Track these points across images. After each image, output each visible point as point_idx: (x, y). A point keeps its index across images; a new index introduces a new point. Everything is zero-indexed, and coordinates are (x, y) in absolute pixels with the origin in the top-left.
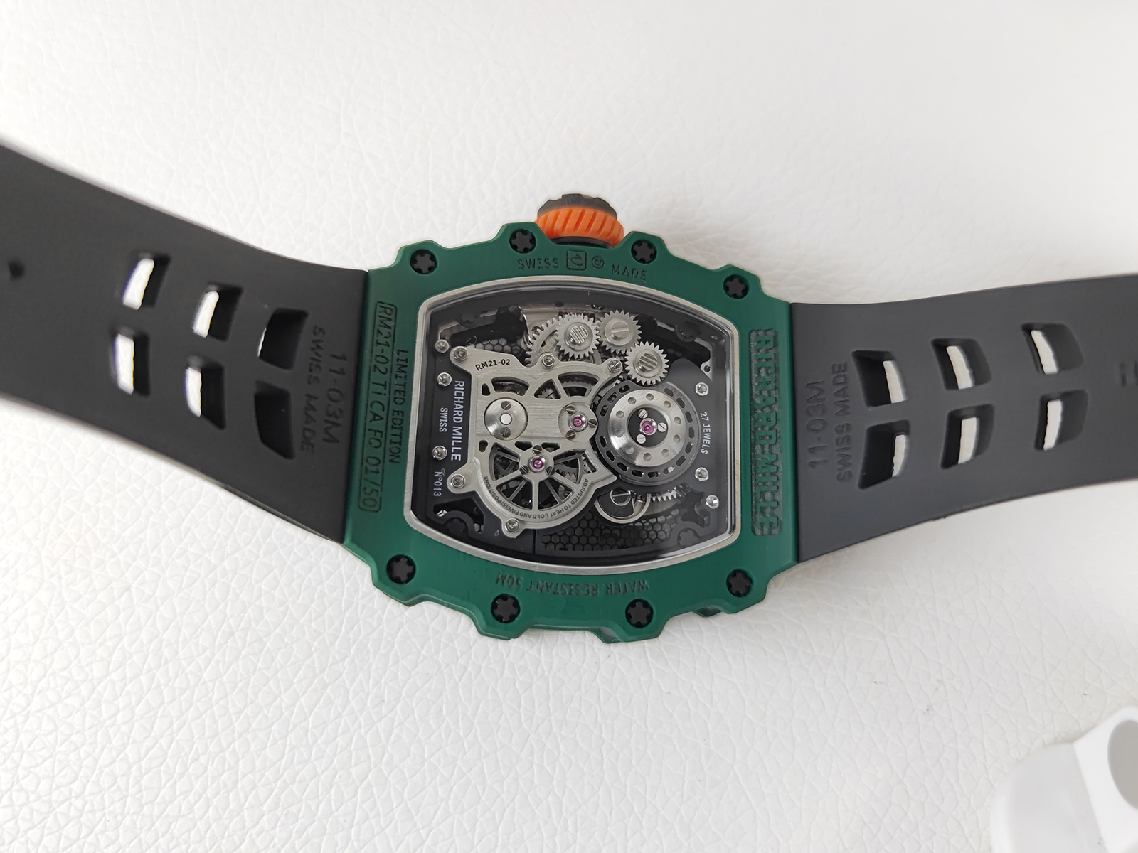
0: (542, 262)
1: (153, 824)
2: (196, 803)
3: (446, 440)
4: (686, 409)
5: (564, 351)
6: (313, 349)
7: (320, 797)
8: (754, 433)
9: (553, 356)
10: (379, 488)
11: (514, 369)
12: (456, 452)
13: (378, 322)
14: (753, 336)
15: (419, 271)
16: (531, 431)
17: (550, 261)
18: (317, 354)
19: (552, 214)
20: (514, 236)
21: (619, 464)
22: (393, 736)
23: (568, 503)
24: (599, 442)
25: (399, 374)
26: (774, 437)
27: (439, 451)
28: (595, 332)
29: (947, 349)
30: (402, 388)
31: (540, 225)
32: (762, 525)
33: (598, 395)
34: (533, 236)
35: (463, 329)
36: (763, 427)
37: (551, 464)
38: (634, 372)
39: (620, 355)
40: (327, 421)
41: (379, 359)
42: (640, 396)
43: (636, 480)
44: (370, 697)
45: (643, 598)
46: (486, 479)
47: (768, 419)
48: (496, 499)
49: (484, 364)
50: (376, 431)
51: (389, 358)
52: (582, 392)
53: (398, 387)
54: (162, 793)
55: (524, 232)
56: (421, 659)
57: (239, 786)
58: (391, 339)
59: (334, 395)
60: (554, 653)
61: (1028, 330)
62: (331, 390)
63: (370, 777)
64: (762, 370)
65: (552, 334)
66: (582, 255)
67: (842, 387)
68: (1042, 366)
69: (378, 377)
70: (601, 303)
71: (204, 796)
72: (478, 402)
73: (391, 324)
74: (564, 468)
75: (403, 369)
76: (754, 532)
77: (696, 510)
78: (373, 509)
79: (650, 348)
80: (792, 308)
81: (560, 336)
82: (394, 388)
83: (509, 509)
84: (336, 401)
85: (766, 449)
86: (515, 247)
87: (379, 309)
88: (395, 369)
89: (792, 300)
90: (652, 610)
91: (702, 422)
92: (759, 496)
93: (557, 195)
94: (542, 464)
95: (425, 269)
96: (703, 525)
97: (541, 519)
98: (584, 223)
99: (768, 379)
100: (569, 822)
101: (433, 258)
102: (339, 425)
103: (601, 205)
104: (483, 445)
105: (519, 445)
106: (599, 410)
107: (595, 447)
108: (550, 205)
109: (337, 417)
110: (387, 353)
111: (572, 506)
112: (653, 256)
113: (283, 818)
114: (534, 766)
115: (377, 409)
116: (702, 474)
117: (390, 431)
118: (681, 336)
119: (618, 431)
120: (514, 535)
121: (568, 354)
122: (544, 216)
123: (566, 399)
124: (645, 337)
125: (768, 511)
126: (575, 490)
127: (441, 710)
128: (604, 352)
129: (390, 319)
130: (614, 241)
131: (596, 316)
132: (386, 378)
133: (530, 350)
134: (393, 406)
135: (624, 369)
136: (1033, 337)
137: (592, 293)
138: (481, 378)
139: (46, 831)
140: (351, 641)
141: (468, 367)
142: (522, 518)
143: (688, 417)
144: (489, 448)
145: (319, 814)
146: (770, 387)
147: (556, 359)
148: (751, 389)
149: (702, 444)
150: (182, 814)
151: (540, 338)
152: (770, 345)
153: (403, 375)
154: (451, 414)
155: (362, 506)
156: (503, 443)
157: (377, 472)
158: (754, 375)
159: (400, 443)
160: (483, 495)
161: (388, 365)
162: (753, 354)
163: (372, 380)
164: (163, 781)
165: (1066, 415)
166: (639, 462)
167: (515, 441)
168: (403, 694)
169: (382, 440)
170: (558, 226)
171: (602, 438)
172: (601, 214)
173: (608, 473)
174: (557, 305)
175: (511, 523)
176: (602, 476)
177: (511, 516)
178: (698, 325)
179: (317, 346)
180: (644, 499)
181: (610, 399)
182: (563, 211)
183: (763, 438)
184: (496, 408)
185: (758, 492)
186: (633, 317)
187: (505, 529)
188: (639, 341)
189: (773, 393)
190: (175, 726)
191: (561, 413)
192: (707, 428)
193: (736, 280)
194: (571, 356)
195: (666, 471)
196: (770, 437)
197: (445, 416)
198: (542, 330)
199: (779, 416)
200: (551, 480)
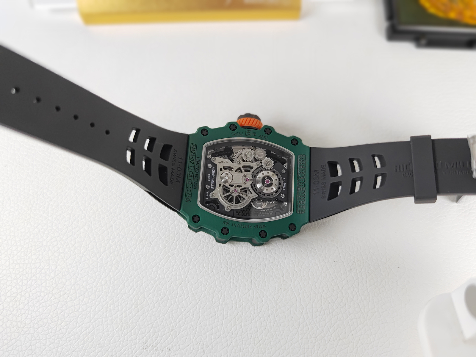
0: (238, 133)
1: (118, 295)
2: (130, 290)
3: (209, 183)
4: (279, 177)
5: (244, 159)
6: (174, 156)
7: (167, 289)
8: (298, 184)
9: (241, 160)
10: (191, 196)
11: (230, 164)
12: (212, 187)
13: (191, 149)
14: (299, 156)
15: (203, 135)
16: (234, 182)
17: (241, 133)
18: (175, 157)
19: (242, 119)
20: (231, 126)
21: (259, 192)
22: (189, 272)
23: (244, 202)
24: (253, 186)
25: (197, 164)
26: (304, 186)
27: (208, 186)
28: (253, 154)
29: (354, 161)
30: (198, 168)
31: (238, 122)
32: (299, 211)
33: (253, 172)
34: (236, 126)
35: (215, 152)
36: (301, 183)
37: (239, 191)
38: (264, 166)
39: (260, 161)
40: (177, 176)
41: (191, 159)
42: (265, 173)
43: (263, 197)
44: (183, 260)
45: (264, 230)
46: (220, 194)
47: (302, 181)
48: (223, 200)
49: (221, 162)
50: (190, 180)
51: (195, 159)
52: (249, 171)
53: (197, 168)
54: (120, 286)
55: (234, 125)
56: (198, 250)
57: (144, 285)
58: (195, 154)
59: (179, 169)
60: (238, 249)
61: (373, 156)
62: (178, 167)
63: (182, 284)
64: (301, 166)
65: (240, 154)
66: (250, 132)
67: (324, 171)
68: (377, 166)
69: (191, 164)
70: (255, 145)
71: (133, 287)
72: (219, 172)
73: (195, 150)
74: (243, 193)
75: (199, 163)
76: (297, 213)
77: (281, 207)
78: (189, 201)
79: (269, 159)
80: (310, 148)
81: (243, 155)
82: (196, 168)
83: (227, 203)
84: (180, 171)
85: (301, 189)
86: (231, 129)
87: (192, 145)
88: (196, 162)
89: (311, 147)
90: (267, 233)
91: (283, 181)
92: (299, 202)
93: (243, 114)
94: (237, 191)
95: (205, 135)
96: (283, 210)
97: (236, 207)
98: (251, 122)
99: (303, 169)
100: (241, 299)
101: (207, 131)
102: (180, 177)
103: (256, 117)
104: (220, 185)
105: (230, 185)
106: (253, 176)
107: (252, 188)
108: (241, 117)
109: (180, 175)
110: (194, 159)
111: (245, 203)
112: (271, 133)
113: (156, 295)
114: (231, 283)
115: (191, 173)
116: (283, 196)
117: (194, 180)
118: (278, 156)
119: (259, 182)
120: (228, 211)
121: (245, 160)
122: (239, 120)
123: (244, 173)
124: (267, 156)
125: (301, 206)
126: (246, 199)
127: (204, 265)
128: (256, 160)
129: (195, 148)
130: (259, 128)
131: (254, 149)
132: (193, 165)
133: (234, 159)
134: (195, 173)
135: (261, 165)
136: (375, 158)
137: (253, 143)
138: (220, 166)
139: (85, 297)
140: (177, 244)
141: (216, 162)
142: (231, 206)
143: (279, 179)
144: (222, 186)
145: (167, 294)
146: (303, 171)
147: (242, 161)
148: (298, 172)
149: (283, 187)
150: (126, 292)
151: (237, 155)
152: (304, 159)
153: (198, 164)
154: (211, 176)
155: (186, 200)
156: (226, 185)
157: (190, 191)
158: (299, 168)
159: (197, 183)
160: (220, 199)
161: (194, 161)
162: (299, 162)
163: (189, 165)
164: (121, 283)
165: (382, 180)
166: (265, 191)
167: (229, 184)
168: (193, 260)
169: (192, 182)
170: (243, 123)
171: (254, 184)
172: (256, 120)
173: (256, 194)
174: (242, 146)
175: (227, 207)
176: (254, 195)
177: (228, 205)
178: (283, 153)
179: (175, 155)
180: (266, 203)
181: (257, 174)
182: (245, 119)
183: (300, 186)
184: (224, 175)
185: (298, 201)
186: (264, 150)
187: (226, 209)
188: (266, 157)
189: (304, 173)
190: (125, 267)
191: (242, 177)
192: (285, 183)
193: (295, 140)
194: (246, 160)
195: (272, 195)
196: (303, 186)
197: (209, 176)
198: (238, 153)
199: (305, 180)
200: (239, 196)
